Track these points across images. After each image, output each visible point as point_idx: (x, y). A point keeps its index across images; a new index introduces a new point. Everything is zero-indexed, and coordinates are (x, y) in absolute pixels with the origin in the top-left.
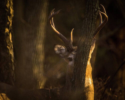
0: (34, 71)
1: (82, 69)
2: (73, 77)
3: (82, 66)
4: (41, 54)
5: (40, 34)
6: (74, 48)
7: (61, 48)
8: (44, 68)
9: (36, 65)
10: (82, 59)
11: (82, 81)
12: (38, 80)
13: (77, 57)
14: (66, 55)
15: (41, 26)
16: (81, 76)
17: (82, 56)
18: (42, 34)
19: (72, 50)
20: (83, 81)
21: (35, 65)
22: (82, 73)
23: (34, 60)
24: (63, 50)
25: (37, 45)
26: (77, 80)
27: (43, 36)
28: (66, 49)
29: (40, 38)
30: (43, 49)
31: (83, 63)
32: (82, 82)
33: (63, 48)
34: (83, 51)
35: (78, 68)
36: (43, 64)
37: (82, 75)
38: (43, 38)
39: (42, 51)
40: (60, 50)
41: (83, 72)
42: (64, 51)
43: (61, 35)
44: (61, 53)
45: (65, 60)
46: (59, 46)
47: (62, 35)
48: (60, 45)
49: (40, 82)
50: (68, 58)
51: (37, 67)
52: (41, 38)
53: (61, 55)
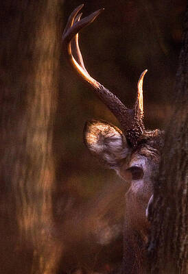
0: (21, 223)
1: (181, 210)
2: (150, 239)
3: (180, 202)
4: (43, 166)
5: (40, 99)
6: (149, 133)
7: (110, 135)
8: (54, 210)
9: (28, 200)
10: (178, 178)
11: (182, 249)
12: (35, 253)
13: (164, 173)
14: (123, 156)
15: (40, 72)
16: (177, 234)
17: (178, 167)
18: (45, 100)
19: (144, 142)
20: (185, 250)
21: (25, 201)
22: (181, 225)
23: (21, 184)
24: (116, 139)
25: (28, 138)
26: (163, 249)
27: (48, 106)
28: (125, 139)
29: (38, 111)
30: (50, 148)
31: (181, 191)
32: (181, 254)
33: (115, 133)
34: (183, 150)
35: (168, 208)
36: (50, 197)
37: (180, 230)
38: (48, 115)
39: (47, 155)
40: (104, 140)
41: (183, 221)
42: (119, 143)
43: (105, 92)
44: (106, 151)
45: (118, 172)
46: (102, 127)
47: (108, 91)
48: (106, 123)
49: (41, 259)
50: (129, 169)
51: (29, 209)
52: (42, 113)
53: (107, 157)
